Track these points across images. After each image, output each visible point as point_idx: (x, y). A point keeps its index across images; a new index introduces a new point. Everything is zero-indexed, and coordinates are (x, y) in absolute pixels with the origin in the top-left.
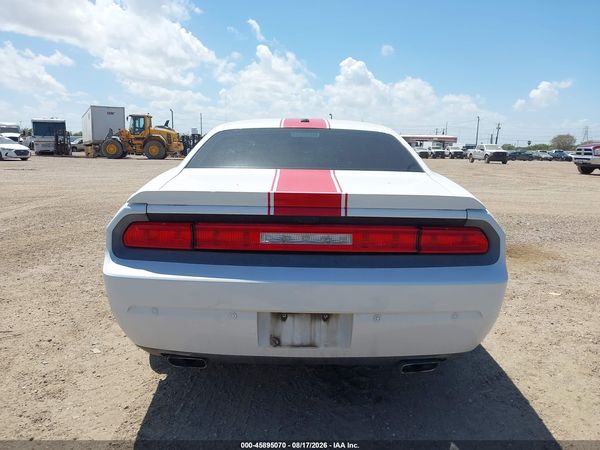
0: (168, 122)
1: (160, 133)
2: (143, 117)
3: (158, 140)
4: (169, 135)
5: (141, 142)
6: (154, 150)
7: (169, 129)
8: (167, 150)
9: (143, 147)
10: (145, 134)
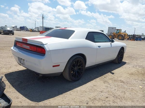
0: (125, 31)
1: (123, 34)
2: (119, 30)
3: (122, 35)
4: (125, 34)
5: (117, 36)
6: (120, 38)
7: (126, 33)
8: (124, 38)
9: (118, 37)
10: (119, 34)
